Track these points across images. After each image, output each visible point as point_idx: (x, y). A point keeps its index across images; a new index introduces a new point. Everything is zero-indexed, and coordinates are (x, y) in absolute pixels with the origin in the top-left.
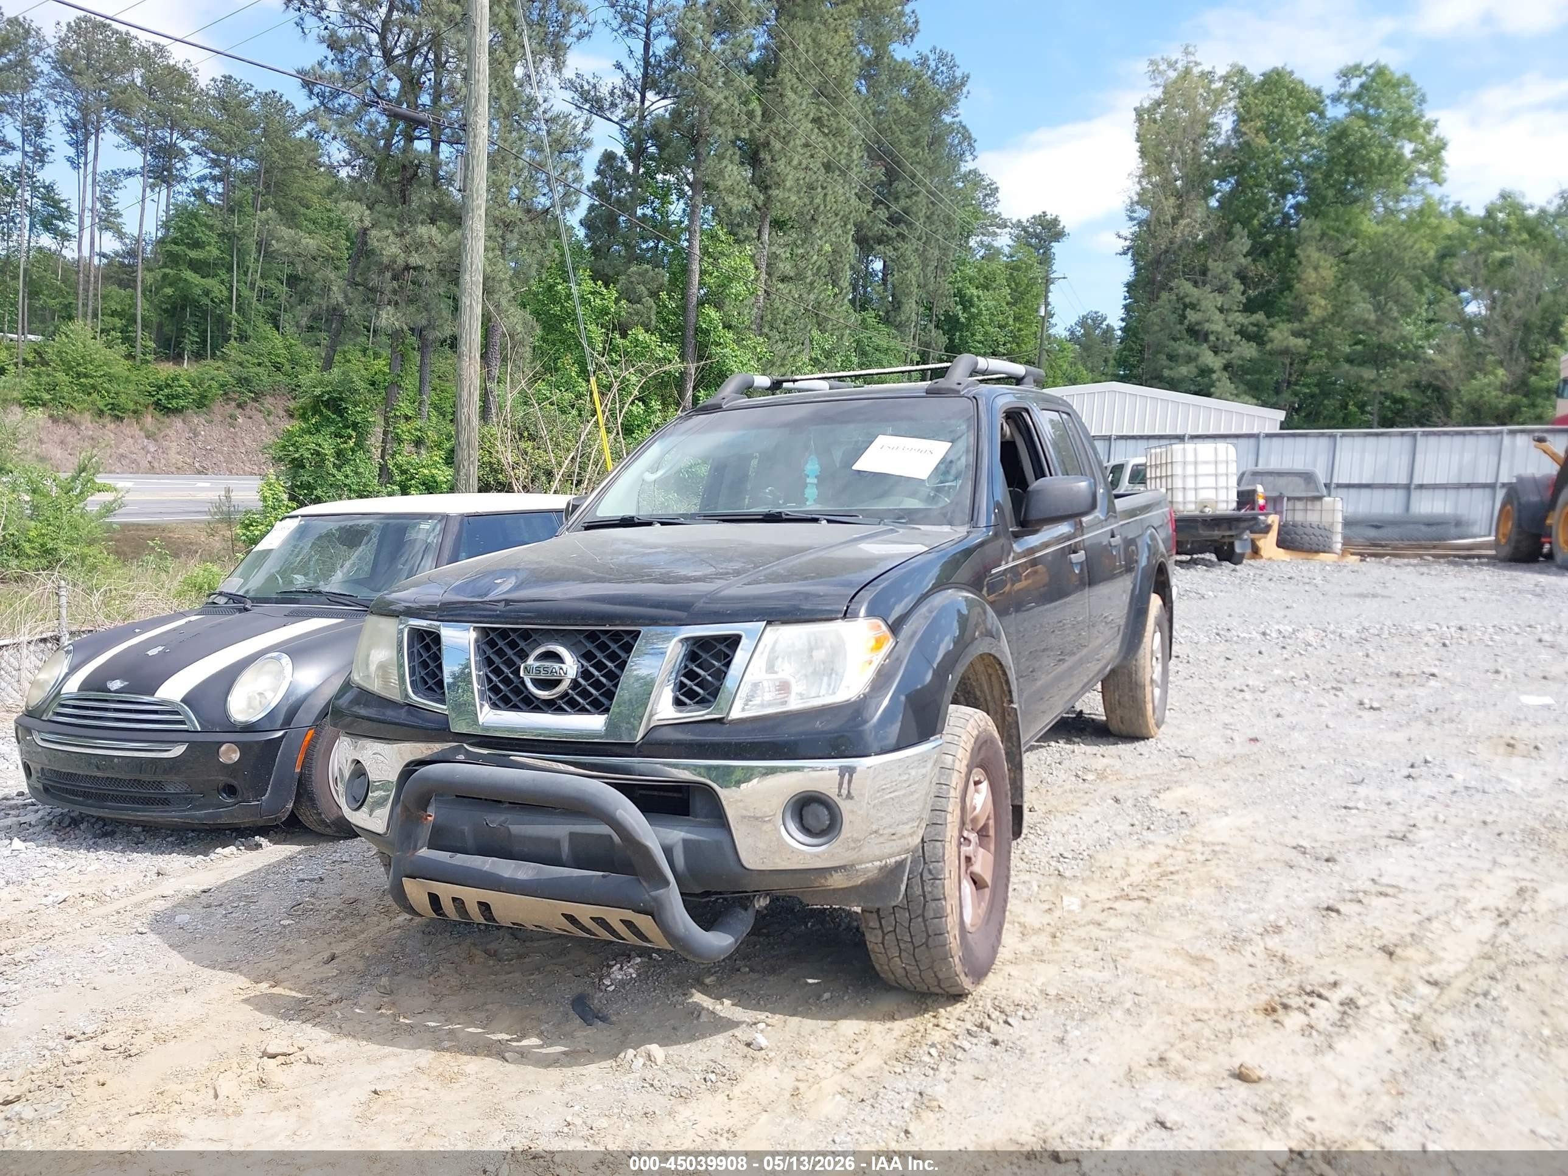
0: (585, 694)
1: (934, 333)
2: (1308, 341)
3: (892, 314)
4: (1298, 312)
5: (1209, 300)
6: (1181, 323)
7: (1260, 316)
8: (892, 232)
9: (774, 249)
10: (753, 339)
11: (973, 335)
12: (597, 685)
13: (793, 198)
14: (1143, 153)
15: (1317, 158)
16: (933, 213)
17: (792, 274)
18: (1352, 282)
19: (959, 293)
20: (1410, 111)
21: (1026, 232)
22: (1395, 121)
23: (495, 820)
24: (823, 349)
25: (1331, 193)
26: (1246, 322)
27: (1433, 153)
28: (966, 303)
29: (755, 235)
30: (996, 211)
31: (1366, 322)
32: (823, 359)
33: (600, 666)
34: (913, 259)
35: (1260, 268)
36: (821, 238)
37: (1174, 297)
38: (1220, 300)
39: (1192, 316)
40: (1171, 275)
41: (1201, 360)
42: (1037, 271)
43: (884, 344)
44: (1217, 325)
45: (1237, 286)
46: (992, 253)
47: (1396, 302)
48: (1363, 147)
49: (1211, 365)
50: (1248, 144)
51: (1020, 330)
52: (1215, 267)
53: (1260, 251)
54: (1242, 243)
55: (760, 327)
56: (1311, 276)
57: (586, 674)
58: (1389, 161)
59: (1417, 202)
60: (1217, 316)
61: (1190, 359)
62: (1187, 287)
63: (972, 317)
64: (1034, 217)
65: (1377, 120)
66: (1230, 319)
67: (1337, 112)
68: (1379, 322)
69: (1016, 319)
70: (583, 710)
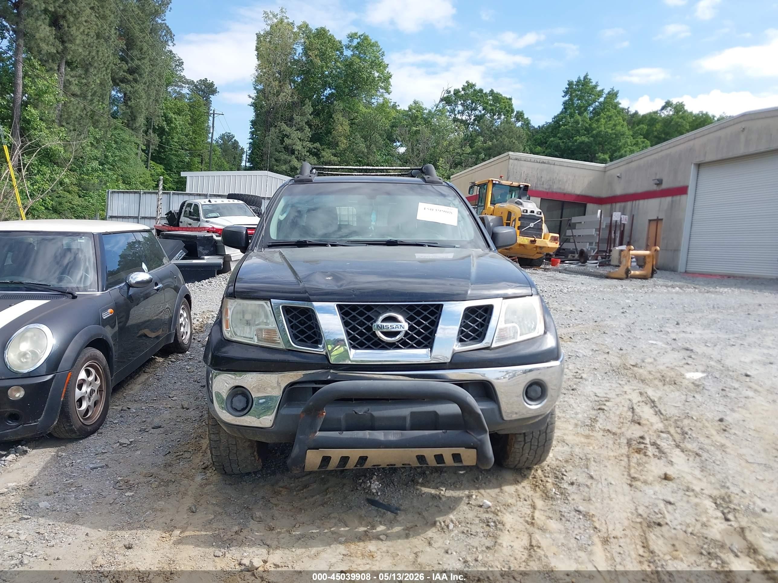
0: (412, 338)
1: (152, 135)
2: (339, 159)
3: (131, 122)
4: (333, 145)
5: (296, 135)
6: (282, 144)
7: (317, 145)
8: (130, 77)
9: (68, 77)
10: (56, 128)
11: (172, 138)
12: (419, 333)
13: (80, 50)
14: (259, 57)
15: (340, 73)
16: (152, 71)
17: (79, 93)
18: (357, 133)
19: (165, 116)
20: (378, 59)
21: (197, 87)
22: (372, 62)
23: (361, 410)
24: (95, 138)
25: (347, 90)
26: (311, 146)
27: (386, 79)
28: (169, 121)
29: (56, 68)
30: (182, 74)
31: (363, 153)
32: (95, 143)
33: (419, 323)
34: (143, 94)
35: (316, 121)
36: (95, 75)
37: (277, 131)
38: (300, 134)
39: (287, 141)
40: (275, 118)
41: (292, 163)
42: (203, 109)
43: (127, 138)
44: (298, 147)
45: (307, 129)
46: (181, 96)
47: (375, 144)
48: (360, 71)
49: (296, 166)
50: (311, 61)
51: (195, 138)
52: (297, 118)
53: (316, 113)
54: (308, 109)
55: (60, 122)
56: (340, 128)
57: (411, 328)
58: (370, 79)
59: (381, 100)
60: (299, 142)
61: (286, 162)
62: (284, 126)
63: (172, 129)
64: (200, 80)
65: (365, 60)
66: (304, 145)
67: (348, 53)
68: (368, 153)
69: (193, 132)
70: (412, 347)
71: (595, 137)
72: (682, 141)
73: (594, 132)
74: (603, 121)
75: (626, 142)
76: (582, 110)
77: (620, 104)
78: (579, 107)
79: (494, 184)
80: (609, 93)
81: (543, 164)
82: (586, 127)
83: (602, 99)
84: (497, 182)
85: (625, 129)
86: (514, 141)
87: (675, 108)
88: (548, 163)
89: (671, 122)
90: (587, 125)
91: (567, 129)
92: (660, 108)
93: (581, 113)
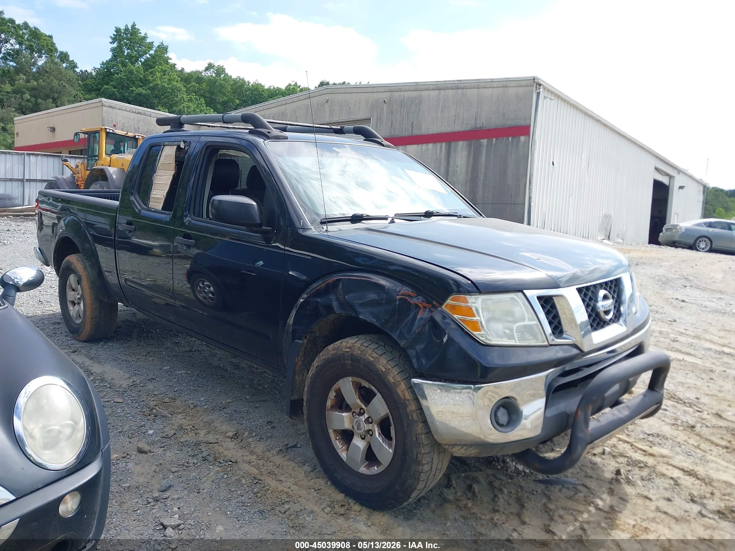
71: (152, 89)
72: (274, 105)
73: (151, 85)
74: (158, 74)
75: (183, 98)
76: (133, 59)
77: (171, 59)
78: (129, 56)
79: (108, 134)
80: (159, 47)
81: (139, 115)
82: (141, 78)
83: (152, 52)
84: (111, 131)
85: (179, 85)
86: (64, 84)
87: (217, 70)
88: (145, 114)
89: (215, 83)
90: (142, 76)
91: (121, 78)
92: (204, 69)
93: (133, 64)
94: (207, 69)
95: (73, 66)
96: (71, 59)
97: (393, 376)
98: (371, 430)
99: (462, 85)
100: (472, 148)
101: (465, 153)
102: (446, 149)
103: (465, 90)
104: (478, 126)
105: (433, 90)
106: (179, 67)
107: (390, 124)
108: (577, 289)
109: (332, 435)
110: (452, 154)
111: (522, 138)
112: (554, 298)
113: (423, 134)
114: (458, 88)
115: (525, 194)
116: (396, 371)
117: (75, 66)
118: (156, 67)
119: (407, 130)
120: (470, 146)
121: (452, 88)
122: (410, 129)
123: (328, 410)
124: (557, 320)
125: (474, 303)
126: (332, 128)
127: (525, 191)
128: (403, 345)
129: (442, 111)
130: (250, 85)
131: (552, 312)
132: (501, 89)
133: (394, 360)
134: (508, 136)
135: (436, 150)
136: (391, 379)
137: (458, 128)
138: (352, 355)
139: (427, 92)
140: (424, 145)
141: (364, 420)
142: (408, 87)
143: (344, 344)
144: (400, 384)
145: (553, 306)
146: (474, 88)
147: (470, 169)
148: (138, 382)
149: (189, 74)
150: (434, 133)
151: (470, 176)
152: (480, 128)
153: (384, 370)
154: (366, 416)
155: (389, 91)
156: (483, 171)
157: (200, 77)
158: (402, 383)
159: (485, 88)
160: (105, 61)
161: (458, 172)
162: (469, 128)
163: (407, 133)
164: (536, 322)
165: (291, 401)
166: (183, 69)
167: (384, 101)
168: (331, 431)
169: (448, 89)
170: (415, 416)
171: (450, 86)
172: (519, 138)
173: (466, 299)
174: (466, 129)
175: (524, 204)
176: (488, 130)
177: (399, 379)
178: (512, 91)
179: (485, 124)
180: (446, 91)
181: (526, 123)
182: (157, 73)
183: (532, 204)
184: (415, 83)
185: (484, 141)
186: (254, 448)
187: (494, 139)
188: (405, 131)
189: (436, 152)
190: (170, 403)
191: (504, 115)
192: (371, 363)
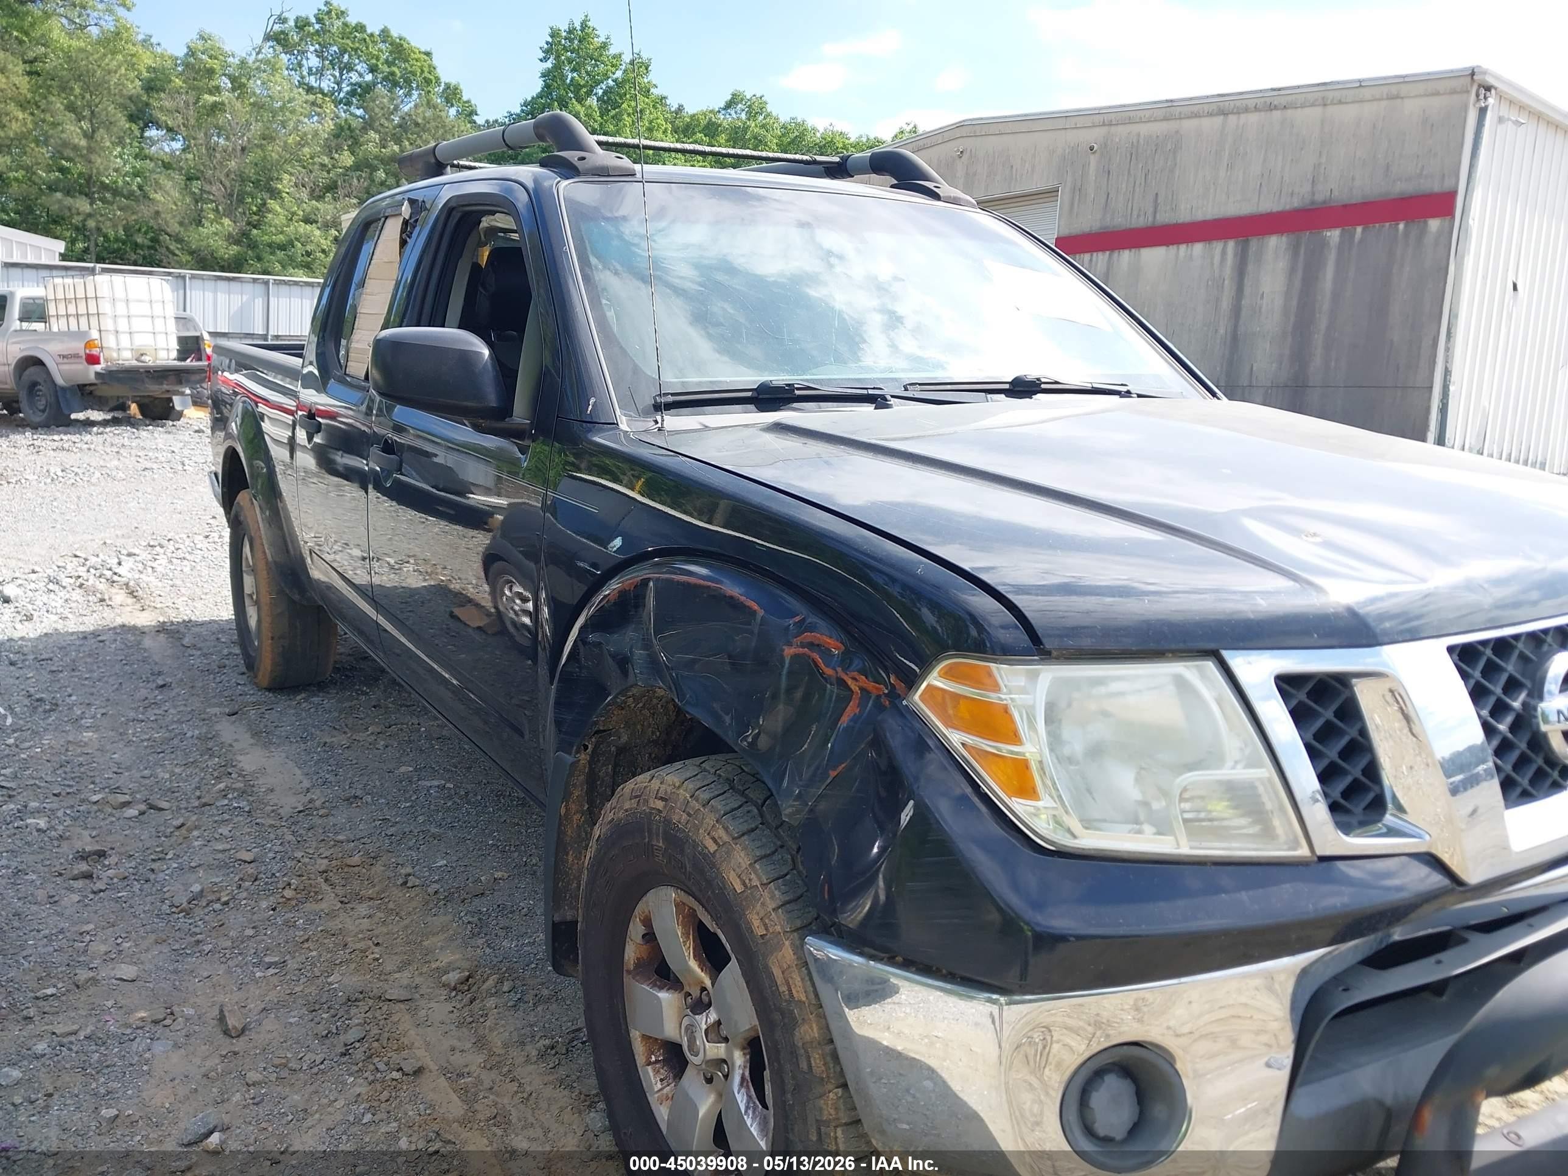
31: (75, 147)
59: (108, 22)
68: (91, 150)
74: (627, 119)
76: (582, 92)
77: (656, 86)
78: (575, 86)
80: (632, 62)
83: (618, 74)
87: (749, 106)
89: (745, 131)
92: (722, 105)
93: (580, 100)
94: (729, 105)
95: (469, 113)
96: (465, 98)
97: (762, 914)
98: (724, 1061)
99: (1283, 101)
100: (1302, 251)
101: (1282, 264)
102: (1235, 255)
103: (1289, 111)
104: (1320, 197)
105: (1211, 115)
106: (673, 103)
107: (1103, 201)
108: (1451, 649)
109: (639, 1048)
110: (1250, 267)
111: (1434, 224)
112: (1354, 681)
113: (1181, 221)
114: (1271, 108)
115: (1434, 362)
116: (772, 897)
117: (473, 112)
118: (624, 106)
119: (1142, 213)
120: (1295, 249)
121: (1256, 109)
122: (1151, 210)
123: (629, 972)
124: (1363, 763)
125: (1023, 691)
126: (815, 162)
127: (1435, 356)
128: (790, 816)
129: (1230, 167)
130: (818, 135)
131: (1340, 733)
132: (1384, 103)
133: (776, 857)
134: (1395, 218)
135: (1212, 258)
136: (756, 923)
137: (1268, 205)
138: (667, 822)
139: (1194, 122)
140: (1183, 248)
141: (704, 1027)
142: (1148, 114)
143: (655, 784)
144: (779, 947)
145: (1350, 711)
146: (1313, 105)
147: (1294, 303)
148: (318, 804)
149: (693, 117)
150: (1209, 217)
151: (1292, 319)
152: (1324, 202)
153: (739, 888)
154: (713, 1016)
155: (1104, 125)
156: (1326, 306)
157: (714, 123)
158: (787, 943)
159: (1340, 102)
160: (529, 99)
161: (1263, 310)
162: (1296, 203)
163: (1142, 218)
164: (1267, 771)
165: (554, 924)
166: (680, 108)
167: (1092, 149)
168: (635, 1035)
169: (1246, 110)
170: (818, 1063)
171: (1251, 104)
172: (1426, 223)
173: (990, 674)
174: (1288, 208)
175: (1431, 387)
176: (1345, 206)
177: (778, 928)
178: (1412, 107)
179: (1336, 193)
180: (1243, 116)
181: (1447, 186)
182: (625, 116)
183: (1452, 388)
184: (1167, 101)
185: (1334, 235)
186: (491, 1030)
187: (1359, 229)
188: (1138, 216)
189: (1212, 264)
190: (356, 869)
191: (1388, 167)
192: (708, 857)
